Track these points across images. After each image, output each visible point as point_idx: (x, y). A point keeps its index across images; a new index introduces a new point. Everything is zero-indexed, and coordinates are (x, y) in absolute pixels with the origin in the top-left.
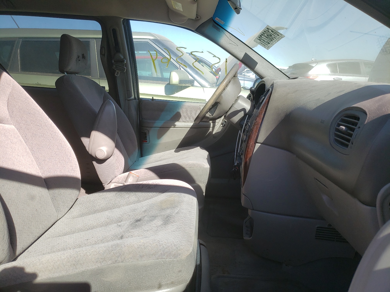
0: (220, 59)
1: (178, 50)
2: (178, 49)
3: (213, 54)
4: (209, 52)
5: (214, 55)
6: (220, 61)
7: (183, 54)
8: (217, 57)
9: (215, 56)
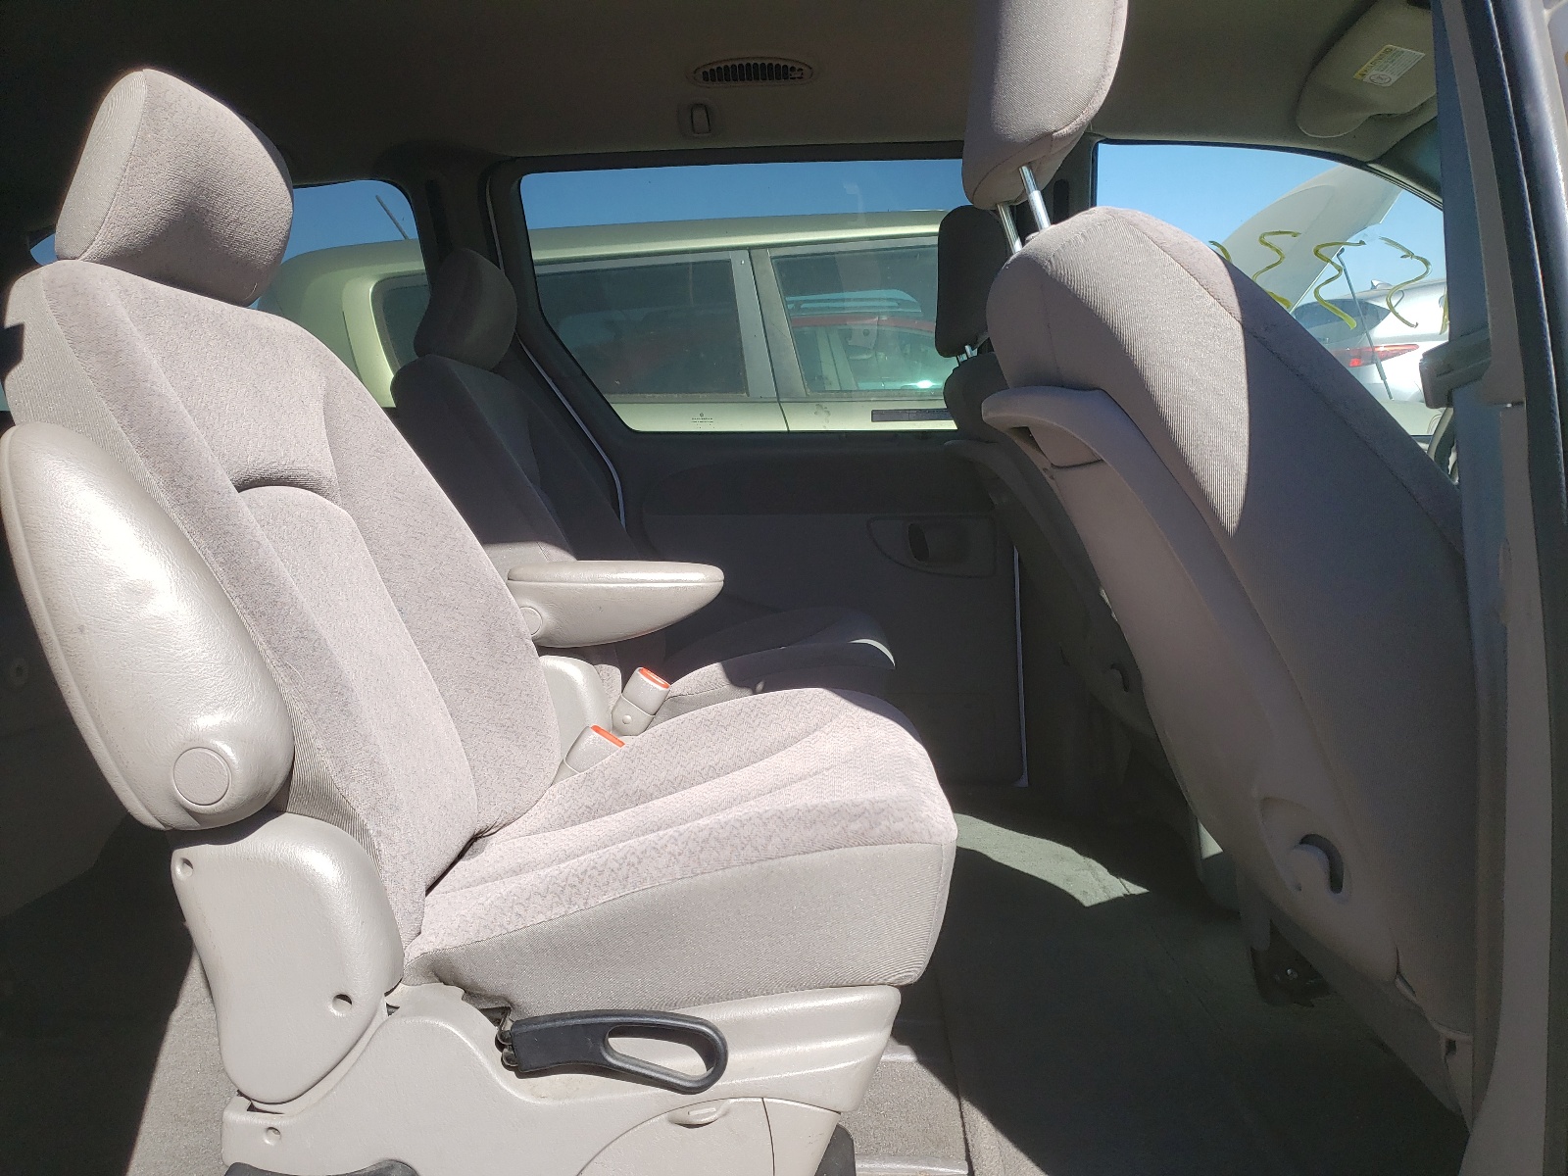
0: (1426, 263)
1: (1267, 244)
2: (1267, 239)
3: (1403, 248)
4: (1390, 241)
5: (1409, 252)
6: (1427, 272)
7: (1282, 258)
8: (1418, 258)
9: (1409, 254)
